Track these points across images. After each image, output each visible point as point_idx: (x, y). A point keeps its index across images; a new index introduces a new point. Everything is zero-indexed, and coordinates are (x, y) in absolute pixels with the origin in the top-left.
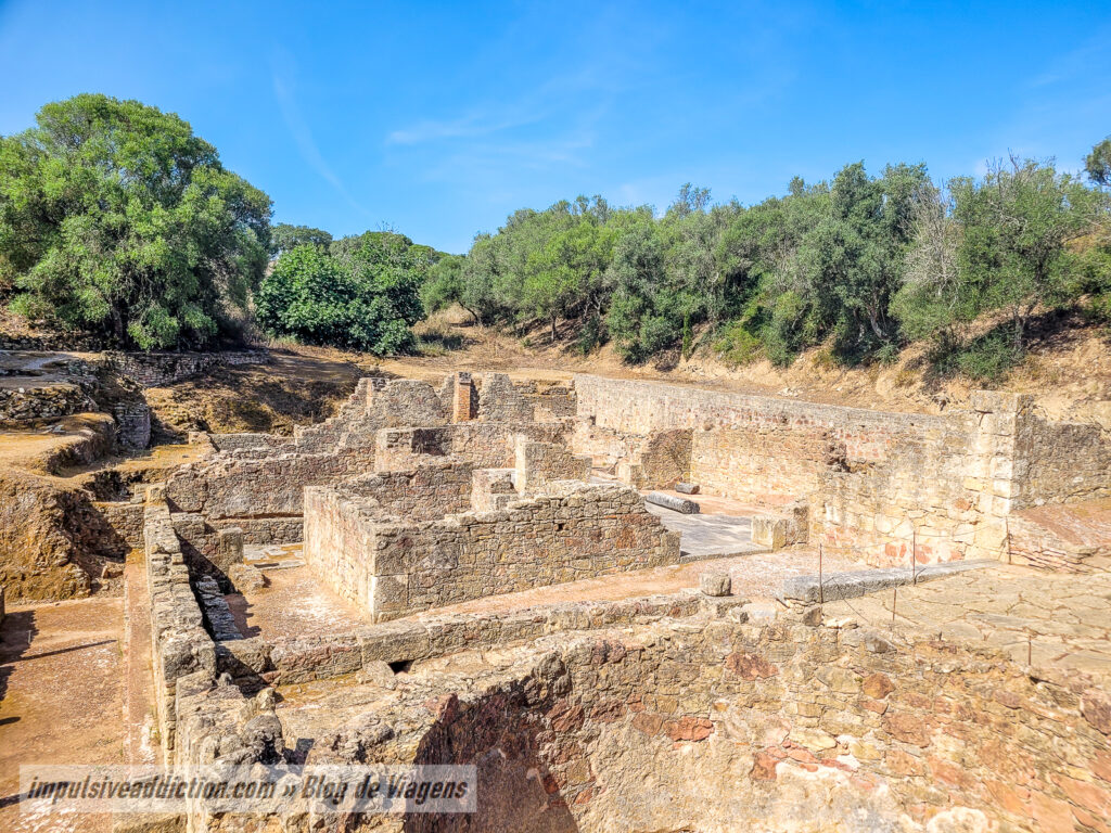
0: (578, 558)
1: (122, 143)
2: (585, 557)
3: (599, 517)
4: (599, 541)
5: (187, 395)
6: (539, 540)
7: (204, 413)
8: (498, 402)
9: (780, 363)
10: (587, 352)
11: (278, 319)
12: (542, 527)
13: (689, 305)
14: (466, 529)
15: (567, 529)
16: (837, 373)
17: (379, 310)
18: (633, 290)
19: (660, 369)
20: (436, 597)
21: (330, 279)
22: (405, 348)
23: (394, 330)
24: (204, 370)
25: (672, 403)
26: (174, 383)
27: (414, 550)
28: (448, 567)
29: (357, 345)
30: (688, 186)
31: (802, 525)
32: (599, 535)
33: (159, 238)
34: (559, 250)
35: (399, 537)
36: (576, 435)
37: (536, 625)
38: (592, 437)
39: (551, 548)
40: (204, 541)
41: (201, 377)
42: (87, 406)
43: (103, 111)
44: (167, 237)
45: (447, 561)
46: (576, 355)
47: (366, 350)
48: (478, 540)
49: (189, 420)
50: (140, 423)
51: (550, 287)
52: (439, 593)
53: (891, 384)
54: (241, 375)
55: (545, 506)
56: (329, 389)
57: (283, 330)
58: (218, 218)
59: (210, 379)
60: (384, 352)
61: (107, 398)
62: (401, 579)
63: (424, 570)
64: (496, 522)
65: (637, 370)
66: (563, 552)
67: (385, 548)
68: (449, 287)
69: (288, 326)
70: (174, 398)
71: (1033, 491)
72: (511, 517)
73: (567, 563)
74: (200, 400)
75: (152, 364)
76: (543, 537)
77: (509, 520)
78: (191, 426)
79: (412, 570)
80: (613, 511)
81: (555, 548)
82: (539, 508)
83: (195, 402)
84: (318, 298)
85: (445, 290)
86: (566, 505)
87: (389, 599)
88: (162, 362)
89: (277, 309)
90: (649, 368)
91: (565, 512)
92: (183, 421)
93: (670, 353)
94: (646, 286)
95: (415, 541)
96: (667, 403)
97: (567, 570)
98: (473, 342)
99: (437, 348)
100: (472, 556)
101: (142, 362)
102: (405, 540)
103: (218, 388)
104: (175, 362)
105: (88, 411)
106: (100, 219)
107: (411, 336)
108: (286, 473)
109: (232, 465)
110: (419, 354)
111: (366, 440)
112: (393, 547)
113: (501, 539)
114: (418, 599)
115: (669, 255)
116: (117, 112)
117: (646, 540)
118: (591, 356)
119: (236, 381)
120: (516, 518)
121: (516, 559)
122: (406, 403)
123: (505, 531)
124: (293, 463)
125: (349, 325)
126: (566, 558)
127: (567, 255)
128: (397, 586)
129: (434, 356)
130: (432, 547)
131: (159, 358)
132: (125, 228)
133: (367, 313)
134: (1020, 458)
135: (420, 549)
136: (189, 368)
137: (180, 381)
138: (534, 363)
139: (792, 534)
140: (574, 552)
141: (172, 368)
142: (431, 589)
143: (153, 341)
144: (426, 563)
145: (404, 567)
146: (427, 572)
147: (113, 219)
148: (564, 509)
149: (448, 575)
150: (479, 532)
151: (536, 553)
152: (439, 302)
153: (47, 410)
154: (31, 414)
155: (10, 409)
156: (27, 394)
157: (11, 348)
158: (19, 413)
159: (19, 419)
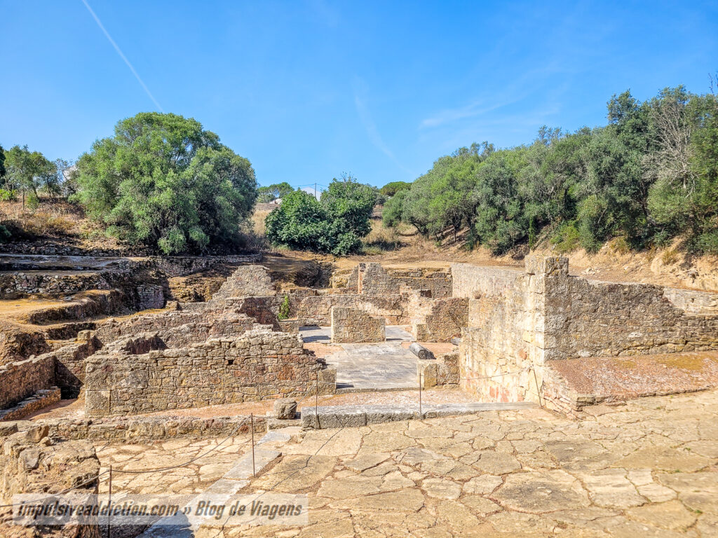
0: (246, 386)
1: (154, 136)
2: (251, 386)
3: (262, 356)
4: (263, 374)
5: (195, 281)
6: (212, 371)
7: (204, 291)
8: (373, 282)
9: (592, 250)
10: (472, 248)
11: (277, 235)
12: (214, 362)
13: (532, 211)
14: (154, 361)
15: (236, 364)
16: (628, 256)
17: (339, 226)
18: (491, 203)
19: (515, 259)
20: (132, 407)
21: (309, 210)
22: (355, 250)
23: (348, 238)
24: (211, 266)
25: (496, 281)
26: (191, 274)
27: (114, 374)
28: (140, 387)
29: (325, 250)
30: (544, 128)
31: (453, 369)
32: (263, 370)
33: (168, 189)
34: (448, 180)
35: (103, 365)
36: (410, 304)
37: (119, 430)
38: (420, 305)
39: (223, 377)
40: (73, 364)
41: (208, 270)
42: (97, 286)
43: (149, 120)
44: (175, 189)
45: (139, 383)
46: (465, 251)
47: (329, 252)
48: (164, 369)
49: (189, 295)
50: (151, 297)
51: (441, 204)
52: (134, 405)
53: (661, 262)
54: (231, 269)
55: (216, 347)
56: (280, 276)
57: (281, 242)
58: (208, 175)
59: (213, 271)
60: (340, 253)
61: (134, 283)
62: (105, 393)
63: (122, 388)
64: (178, 357)
65: (499, 259)
66: (233, 380)
67: (93, 371)
68: (398, 210)
69: (283, 239)
70: (185, 282)
71: (574, 343)
72: (190, 354)
73: (236, 389)
74: (203, 284)
75: (177, 263)
76: (215, 369)
77: (188, 356)
78: (190, 299)
79: (113, 388)
80: (274, 352)
81: (227, 377)
82: (212, 348)
83: (199, 285)
84: (302, 221)
85: (396, 213)
86: (234, 346)
87: (95, 407)
88: (184, 261)
89: (276, 229)
90: (507, 258)
91: (233, 352)
92: (186, 296)
93: (523, 246)
94: (499, 199)
95: (115, 368)
96: (494, 281)
97: (237, 394)
98: (407, 245)
99: (375, 249)
100: (159, 380)
101: (171, 262)
102: (107, 367)
103: (216, 276)
104: (192, 262)
105: (98, 289)
106: (139, 181)
107: (359, 243)
108: (169, 326)
109: (136, 320)
110: (364, 254)
111: (220, 304)
112: (99, 372)
113: (181, 369)
114: (118, 408)
115: (519, 177)
116: (157, 121)
117: (304, 375)
118: (474, 251)
119: (228, 272)
120: (193, 355)
121: (194, 383)
122: (247, 280)
123: (184, 363)
124: (173, 319)
125: (319, 237)
126: (235, 385)
127: (453, 184)
128: (101, 398)
129: (373, 255)
130: (128, 373)
131: (181, 259)
132: (152, 185)
133: (330, 229)
134: (554, 313)
135: (118, 374)
136: (201, 265)
137: (194, 273)
138: (437, 257)
139: (443, 376)
140: (242, 380)
141: (190, 265)
142: (128, 402)
143: (171, 248)
144: (123, 383)
145: (107, 385)
146: (124, 390)
147: (146, 180)
148: (233, 350)
149: (141, 393)
150: (164, 364)
151: (210, 380)
152: (391, 221)
153: (68, 288)
154: (59, 290)
155: (48, 288)
156: (59, 279)
157: (103, 256)
158: (51, 289)
159: (51, 293)
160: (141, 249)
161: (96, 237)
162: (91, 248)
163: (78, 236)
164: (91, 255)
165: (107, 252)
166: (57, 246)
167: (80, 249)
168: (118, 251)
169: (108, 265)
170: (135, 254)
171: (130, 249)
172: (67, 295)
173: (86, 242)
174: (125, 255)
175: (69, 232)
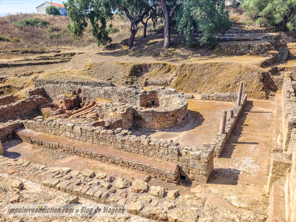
42: (272, 49)
50: (285, 53)
61: (277, 46)
75: (291, 35)
101: (289, 35)
131: (294, 33)
143: (293, 28)
153: (262, 50)
154: (258, 51)
155: (254, 50)
156: (258, 46)
157: (255, 33)
158: (255, 51)
159: (255, 52)
160: (272, 29)
161: (250, 24)
162: (250, 29)
163: (242, 24)
164: (250, 33)
165: (257, 31)
166: (235, 29)
167: (245, 30)
168: (261, 30)
169: (263, 38)
170: (269, 31)
171: (267, 29)
172: (262, 53)
173: (246, 26)
174: (264, 32)
175: (238, 22)
